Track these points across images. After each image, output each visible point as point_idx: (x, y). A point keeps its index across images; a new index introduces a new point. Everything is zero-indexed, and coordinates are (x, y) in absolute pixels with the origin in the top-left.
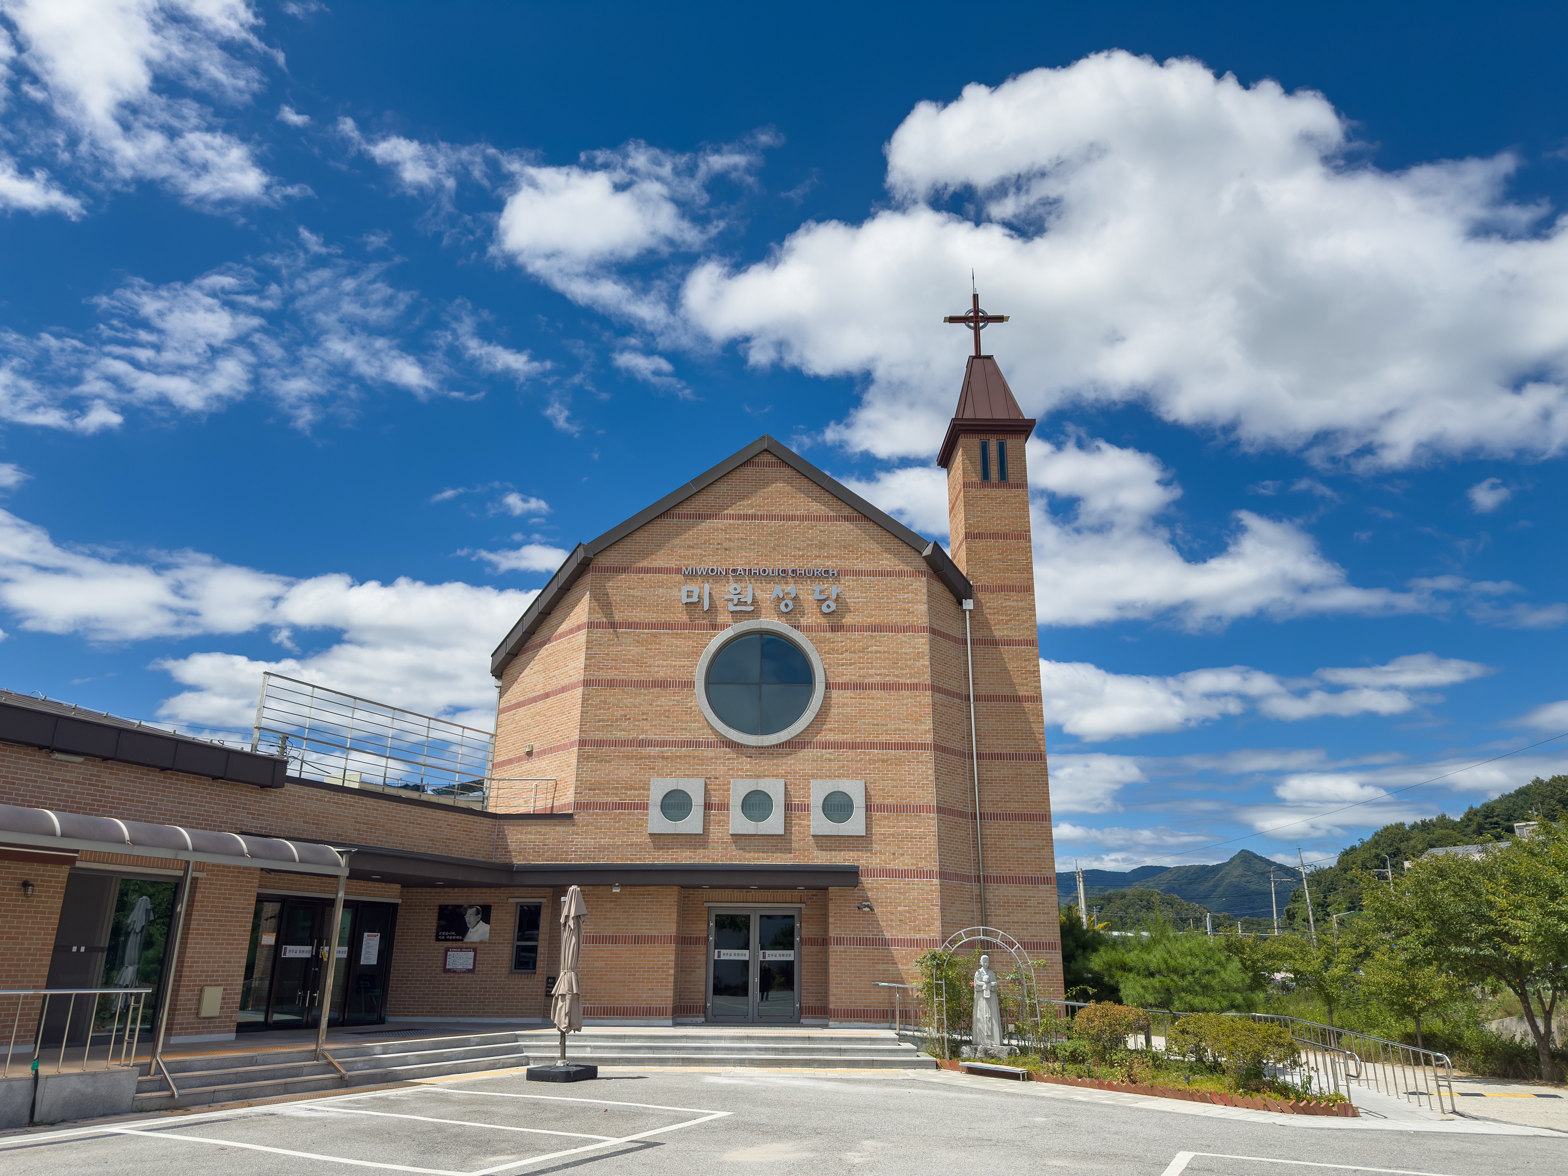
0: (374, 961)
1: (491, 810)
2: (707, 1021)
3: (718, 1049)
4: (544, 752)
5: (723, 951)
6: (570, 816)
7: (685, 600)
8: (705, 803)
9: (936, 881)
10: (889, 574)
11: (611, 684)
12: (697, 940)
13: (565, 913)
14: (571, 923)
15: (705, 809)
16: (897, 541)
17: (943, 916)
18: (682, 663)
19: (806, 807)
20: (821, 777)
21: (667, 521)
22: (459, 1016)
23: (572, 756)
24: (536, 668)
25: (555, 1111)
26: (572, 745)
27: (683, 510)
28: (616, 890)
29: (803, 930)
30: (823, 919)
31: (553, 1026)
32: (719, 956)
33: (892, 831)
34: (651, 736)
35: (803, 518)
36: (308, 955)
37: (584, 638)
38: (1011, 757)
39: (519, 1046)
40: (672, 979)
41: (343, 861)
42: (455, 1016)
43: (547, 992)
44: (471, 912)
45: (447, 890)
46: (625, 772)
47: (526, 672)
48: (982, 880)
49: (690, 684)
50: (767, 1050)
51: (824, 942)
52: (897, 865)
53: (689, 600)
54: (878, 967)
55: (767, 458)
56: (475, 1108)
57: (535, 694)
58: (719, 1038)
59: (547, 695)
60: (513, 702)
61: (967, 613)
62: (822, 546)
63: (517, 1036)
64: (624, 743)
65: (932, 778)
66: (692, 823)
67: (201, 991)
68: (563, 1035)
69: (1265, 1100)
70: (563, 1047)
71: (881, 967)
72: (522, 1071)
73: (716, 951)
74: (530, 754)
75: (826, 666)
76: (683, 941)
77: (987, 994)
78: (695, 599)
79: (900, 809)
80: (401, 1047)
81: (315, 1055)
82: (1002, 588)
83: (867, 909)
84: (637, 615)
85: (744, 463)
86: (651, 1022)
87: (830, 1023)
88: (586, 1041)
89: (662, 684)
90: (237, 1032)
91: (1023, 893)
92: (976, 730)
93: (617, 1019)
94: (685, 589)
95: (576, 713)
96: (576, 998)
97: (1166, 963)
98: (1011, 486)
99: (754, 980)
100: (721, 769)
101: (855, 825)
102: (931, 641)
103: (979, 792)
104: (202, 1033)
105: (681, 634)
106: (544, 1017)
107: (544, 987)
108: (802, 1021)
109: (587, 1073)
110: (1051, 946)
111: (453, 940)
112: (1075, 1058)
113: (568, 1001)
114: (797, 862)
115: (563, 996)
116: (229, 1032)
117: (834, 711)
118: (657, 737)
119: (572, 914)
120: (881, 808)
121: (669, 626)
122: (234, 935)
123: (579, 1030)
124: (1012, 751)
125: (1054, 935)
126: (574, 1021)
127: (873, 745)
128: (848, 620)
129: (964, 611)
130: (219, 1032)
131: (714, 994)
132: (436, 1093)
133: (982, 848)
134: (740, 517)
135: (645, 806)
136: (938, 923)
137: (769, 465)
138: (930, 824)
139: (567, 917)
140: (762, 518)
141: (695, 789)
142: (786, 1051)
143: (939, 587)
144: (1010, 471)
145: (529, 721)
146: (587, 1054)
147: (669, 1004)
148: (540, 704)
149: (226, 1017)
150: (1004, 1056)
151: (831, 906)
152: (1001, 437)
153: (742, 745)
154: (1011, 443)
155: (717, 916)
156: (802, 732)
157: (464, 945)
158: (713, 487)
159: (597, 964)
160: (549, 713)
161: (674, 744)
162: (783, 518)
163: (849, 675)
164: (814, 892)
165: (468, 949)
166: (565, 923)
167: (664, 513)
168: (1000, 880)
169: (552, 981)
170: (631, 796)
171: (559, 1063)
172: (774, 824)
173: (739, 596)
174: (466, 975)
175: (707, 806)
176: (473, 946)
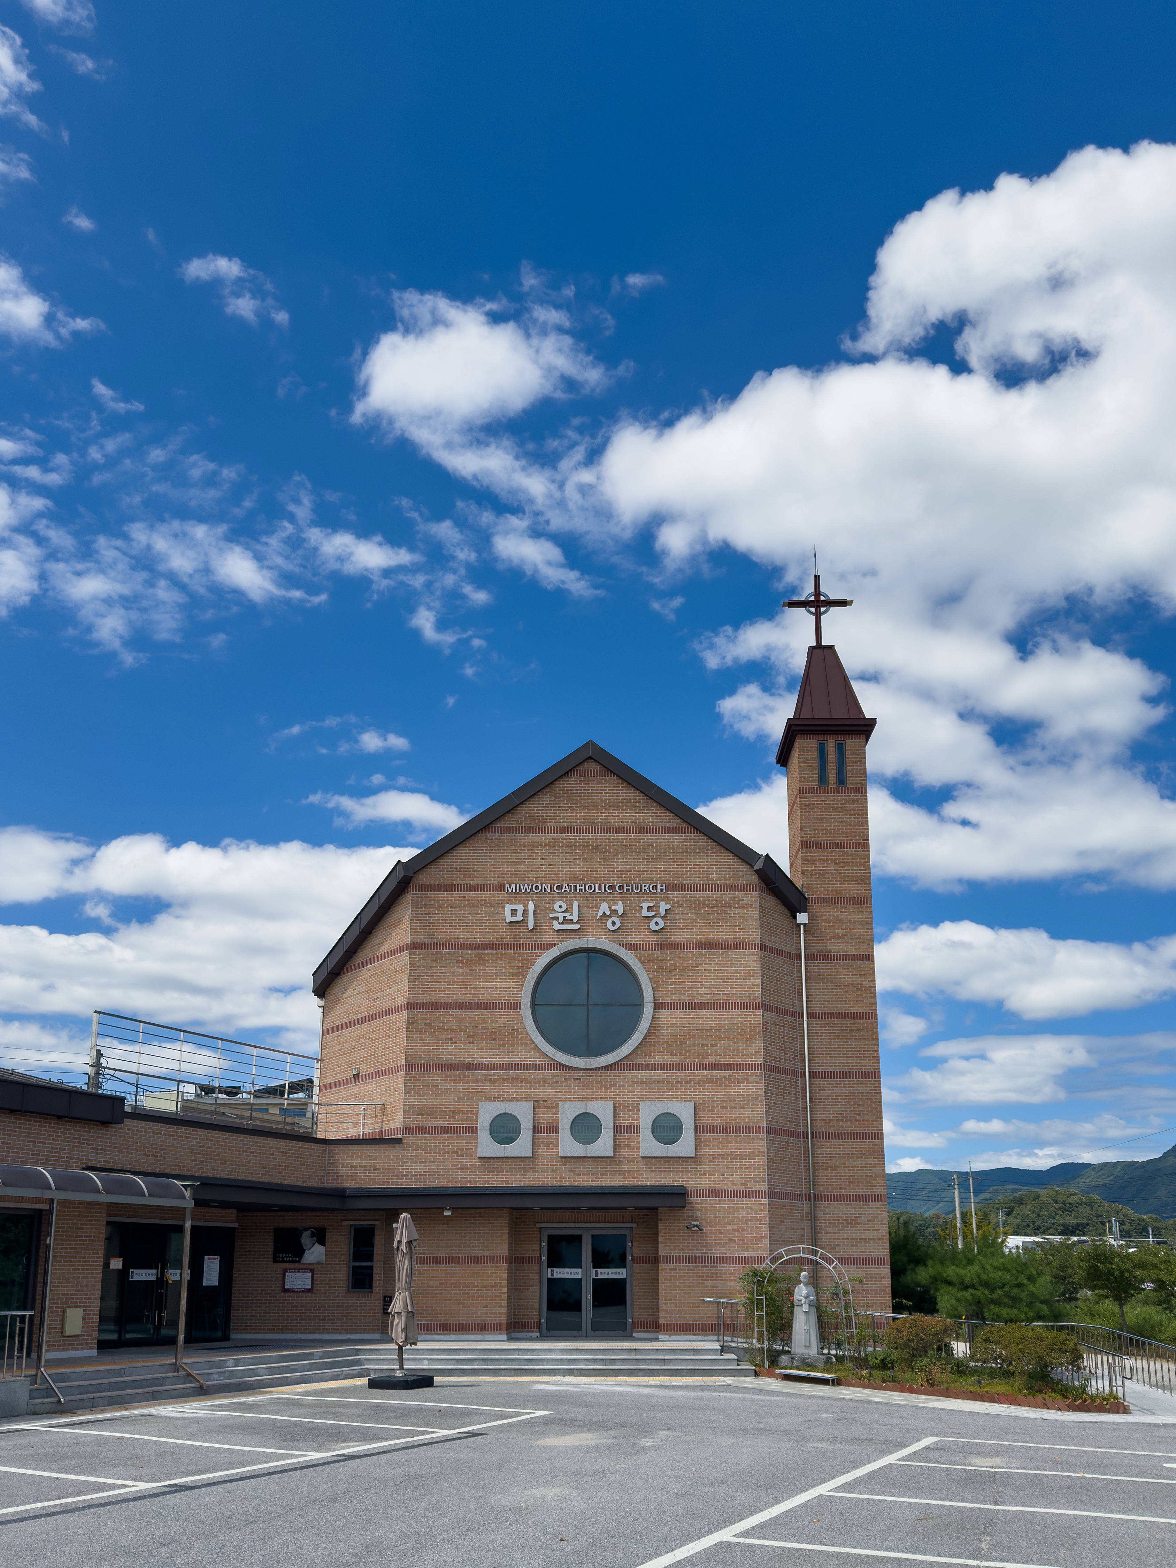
0: (215, 1283)
1: (320, 1135)
2: (541, 1336)
3: (548, 1360)
4: (370, 1076)
5: (555, 1270)
6: (399, 1141)
7: (509, 919)
8: (534, 1127)
9: (765, 1201)
10: (719, 888)
11: (436, 1006)
12: (530, 1260)
13: (397, 1238)
14: (403, 1247)
15: (534, 1132)
16: (727, 853)
17: (772, 1234)
18: (508, 985)
19: (636, 1129)
20: (650, 1099)
21: (489, 835)
22: (300, 1333)
23: (399, 1080)
24: (359, 989)
25: (395, 1412)
26: (398, 1069)
27: (504, 823)
28: (447, 1213)
29: (635, 1249)
30: (653, 1238)
31: (391, 1341)
32: (552, 1275)
33: (721, 1152)
34: (478, 1060)
35: (629, 830)
36: (154, 1278)
37: (407, 959)
38: (844, 1075)
39: (360, 1359)
40: (505, 1297)
41: (188, 1194)
42: (296, 1333)
43: (384, 1309)
44: (306, 1234)
45: (281, 1213)
46: (452, 1095)
47: (349, 992)
48: (814, 1198)
49: (517, 1006)
50: (594, 1361)
51: (655, 1260)
52: (726, 1186)
53: (514, 919)
54: (707, 1283)
55: (591, 766)
56: (324, 1409)
57: (358, 1016)
58: (549, 1351)
59: (371, 1018)
60: (337, 1023)
61: (802, 927)
62: (650, 860)
63: (357, 1350)
64: (451, 1067)
65: (762, 1099)
66: (522, 1146)
67: (64, 1312)
68: (400, 1348)
69: (1045, 1399)
70: (401, 1360)
71: (709, 1283)
72: (364, 1381)
73: (549, 1270)
74: (356, 1077)
75: (655, 986)
76: (515, 1261)
77: (805, 1308)
78: (519, 917)
79: (729, 1130)
80: (251, 1361)
81: (175, 1368)
82: (838, 901)
83: (696, 1229)
84: (461, 935)
85: (568, 772)
86: (487, 1337)
87: (660, 1337)
88: (423, 1354)
89: (488, 1006)
90: (98, 1348)
91: (853, 1211)
92: (808, 1048)
93: (453, 1334)
94: (508, 908)
95: (402, 1036)
96: (411, 1315)
97: (979, 1277)
98: (849, 791)
99: (587, 1297)
100: (549, 1092)
101: (685, 1146)
102: (763, 958)
103: (811, 1111)
104: (67, 1350)
105: (506, 954)
106: (382, 1333)
107: (382, 1305)
108: (634, 1335)
109: (424, 1381)
110: (879, 1261)
111: (290, 1262)
112: (884, 1365)
113: (404, 1319)
114: (626, 1183)
115: (399, 1313)
116: (91, 1348)
117: (663, 1032)
118: (484, 1061)
119: (405, 1240)
120: (710, 1129)
121: (494, 946)
122: (89, 1261)
123: (415, 1344)
124: (846, 1069)
125: (883, 1250)
126: (410, 1335)
127: (702, 1066)
128: (677, 938)
129: (799, 925)
130: (83, 1349)
131: (548, 1309)
132: (287, 1399)
133: (813, 1166)
134: (563, 830)
135: (474, 1130)
136: (766, 1241)
137: (594, 773)
138: (760, 1143)
139: (400, 1242)
140: (587, 830)
141: (523, 1112)
142: (613, 1361)
143: (771, 901)
144: (849, 774)
145: (354, 1043)
146: (425, 1366)
147: (503, 1320)
148: (364, 1026)
149: (87, 1335)
150: (820, 1365)
151: (661, 1226)
152: (840, 737)
153: (570, 1067)
154: (850, 743)
155: (549, 1236)
156: (630, 1054)
157: (302, 1266)
158: (536, 798)
159: (431, 1283)
160: (374, 1036)
161: (502, 1067)
162: (609, 830)
163: (679, 995)
164: (645, 1212)
165: (305, 1270)
166: (398, 1248)
167: (485, 827)
168: (831, 1198)
169: (388, 1300)
170: (460, 1120)
171: (398, 1373)
172: (603, 1146)
173: (565, 914)
174: (304, 1295)
175: (536, 1129)
176: (311, 1267)
